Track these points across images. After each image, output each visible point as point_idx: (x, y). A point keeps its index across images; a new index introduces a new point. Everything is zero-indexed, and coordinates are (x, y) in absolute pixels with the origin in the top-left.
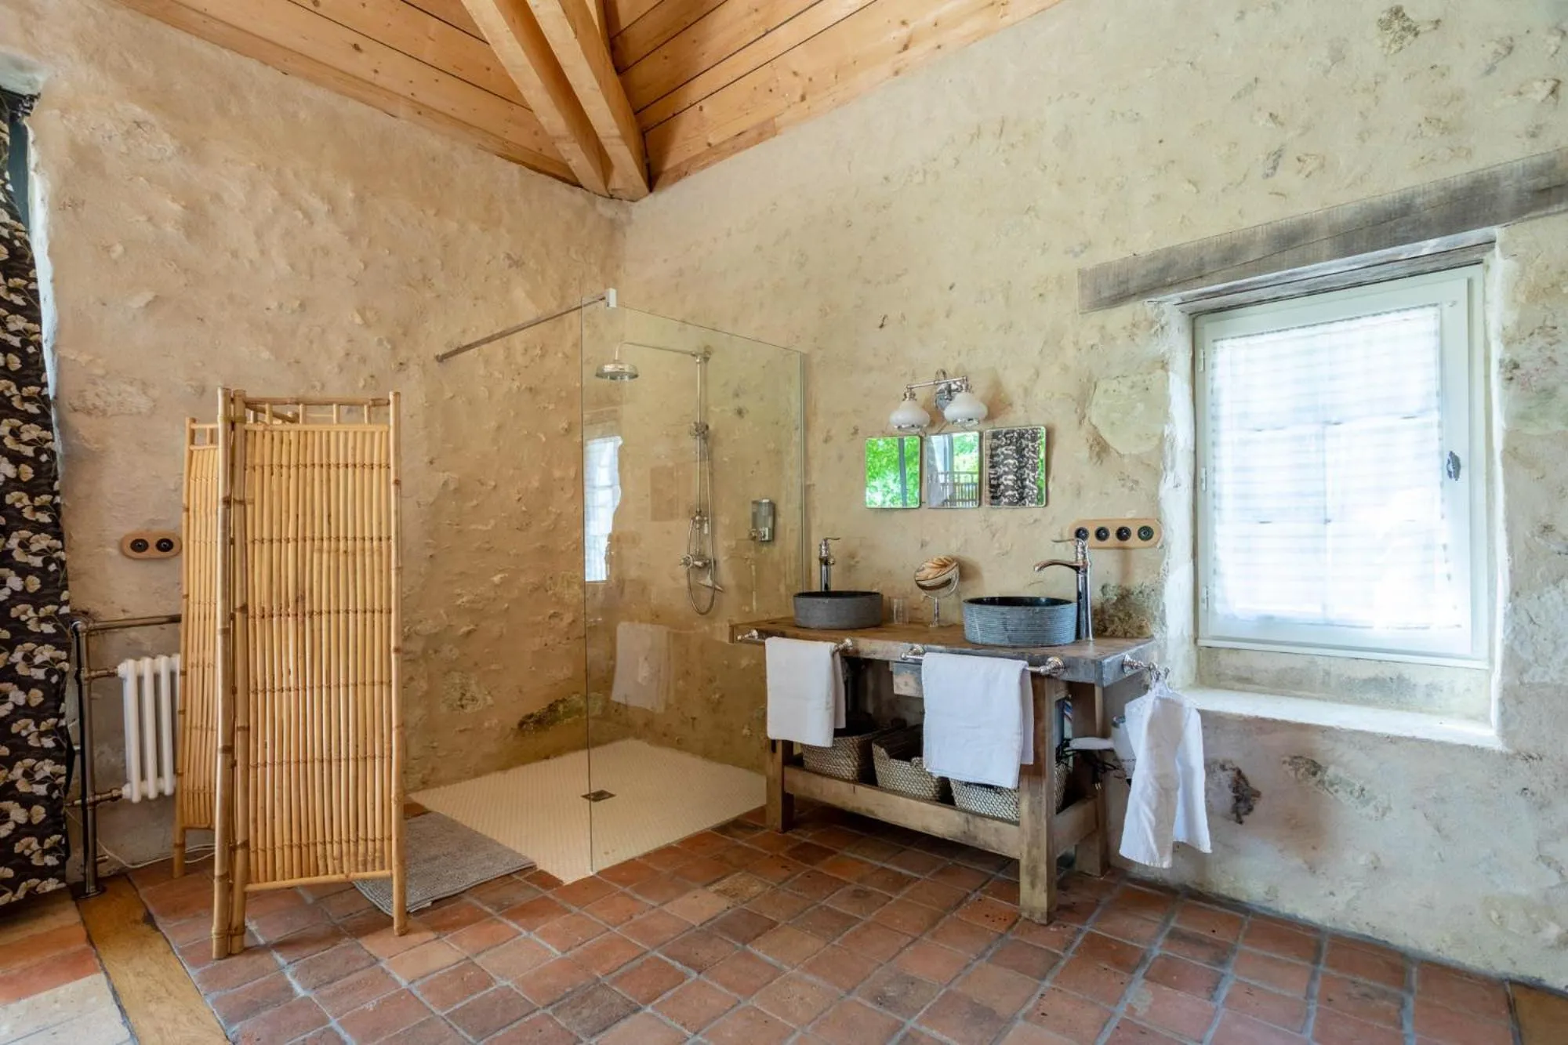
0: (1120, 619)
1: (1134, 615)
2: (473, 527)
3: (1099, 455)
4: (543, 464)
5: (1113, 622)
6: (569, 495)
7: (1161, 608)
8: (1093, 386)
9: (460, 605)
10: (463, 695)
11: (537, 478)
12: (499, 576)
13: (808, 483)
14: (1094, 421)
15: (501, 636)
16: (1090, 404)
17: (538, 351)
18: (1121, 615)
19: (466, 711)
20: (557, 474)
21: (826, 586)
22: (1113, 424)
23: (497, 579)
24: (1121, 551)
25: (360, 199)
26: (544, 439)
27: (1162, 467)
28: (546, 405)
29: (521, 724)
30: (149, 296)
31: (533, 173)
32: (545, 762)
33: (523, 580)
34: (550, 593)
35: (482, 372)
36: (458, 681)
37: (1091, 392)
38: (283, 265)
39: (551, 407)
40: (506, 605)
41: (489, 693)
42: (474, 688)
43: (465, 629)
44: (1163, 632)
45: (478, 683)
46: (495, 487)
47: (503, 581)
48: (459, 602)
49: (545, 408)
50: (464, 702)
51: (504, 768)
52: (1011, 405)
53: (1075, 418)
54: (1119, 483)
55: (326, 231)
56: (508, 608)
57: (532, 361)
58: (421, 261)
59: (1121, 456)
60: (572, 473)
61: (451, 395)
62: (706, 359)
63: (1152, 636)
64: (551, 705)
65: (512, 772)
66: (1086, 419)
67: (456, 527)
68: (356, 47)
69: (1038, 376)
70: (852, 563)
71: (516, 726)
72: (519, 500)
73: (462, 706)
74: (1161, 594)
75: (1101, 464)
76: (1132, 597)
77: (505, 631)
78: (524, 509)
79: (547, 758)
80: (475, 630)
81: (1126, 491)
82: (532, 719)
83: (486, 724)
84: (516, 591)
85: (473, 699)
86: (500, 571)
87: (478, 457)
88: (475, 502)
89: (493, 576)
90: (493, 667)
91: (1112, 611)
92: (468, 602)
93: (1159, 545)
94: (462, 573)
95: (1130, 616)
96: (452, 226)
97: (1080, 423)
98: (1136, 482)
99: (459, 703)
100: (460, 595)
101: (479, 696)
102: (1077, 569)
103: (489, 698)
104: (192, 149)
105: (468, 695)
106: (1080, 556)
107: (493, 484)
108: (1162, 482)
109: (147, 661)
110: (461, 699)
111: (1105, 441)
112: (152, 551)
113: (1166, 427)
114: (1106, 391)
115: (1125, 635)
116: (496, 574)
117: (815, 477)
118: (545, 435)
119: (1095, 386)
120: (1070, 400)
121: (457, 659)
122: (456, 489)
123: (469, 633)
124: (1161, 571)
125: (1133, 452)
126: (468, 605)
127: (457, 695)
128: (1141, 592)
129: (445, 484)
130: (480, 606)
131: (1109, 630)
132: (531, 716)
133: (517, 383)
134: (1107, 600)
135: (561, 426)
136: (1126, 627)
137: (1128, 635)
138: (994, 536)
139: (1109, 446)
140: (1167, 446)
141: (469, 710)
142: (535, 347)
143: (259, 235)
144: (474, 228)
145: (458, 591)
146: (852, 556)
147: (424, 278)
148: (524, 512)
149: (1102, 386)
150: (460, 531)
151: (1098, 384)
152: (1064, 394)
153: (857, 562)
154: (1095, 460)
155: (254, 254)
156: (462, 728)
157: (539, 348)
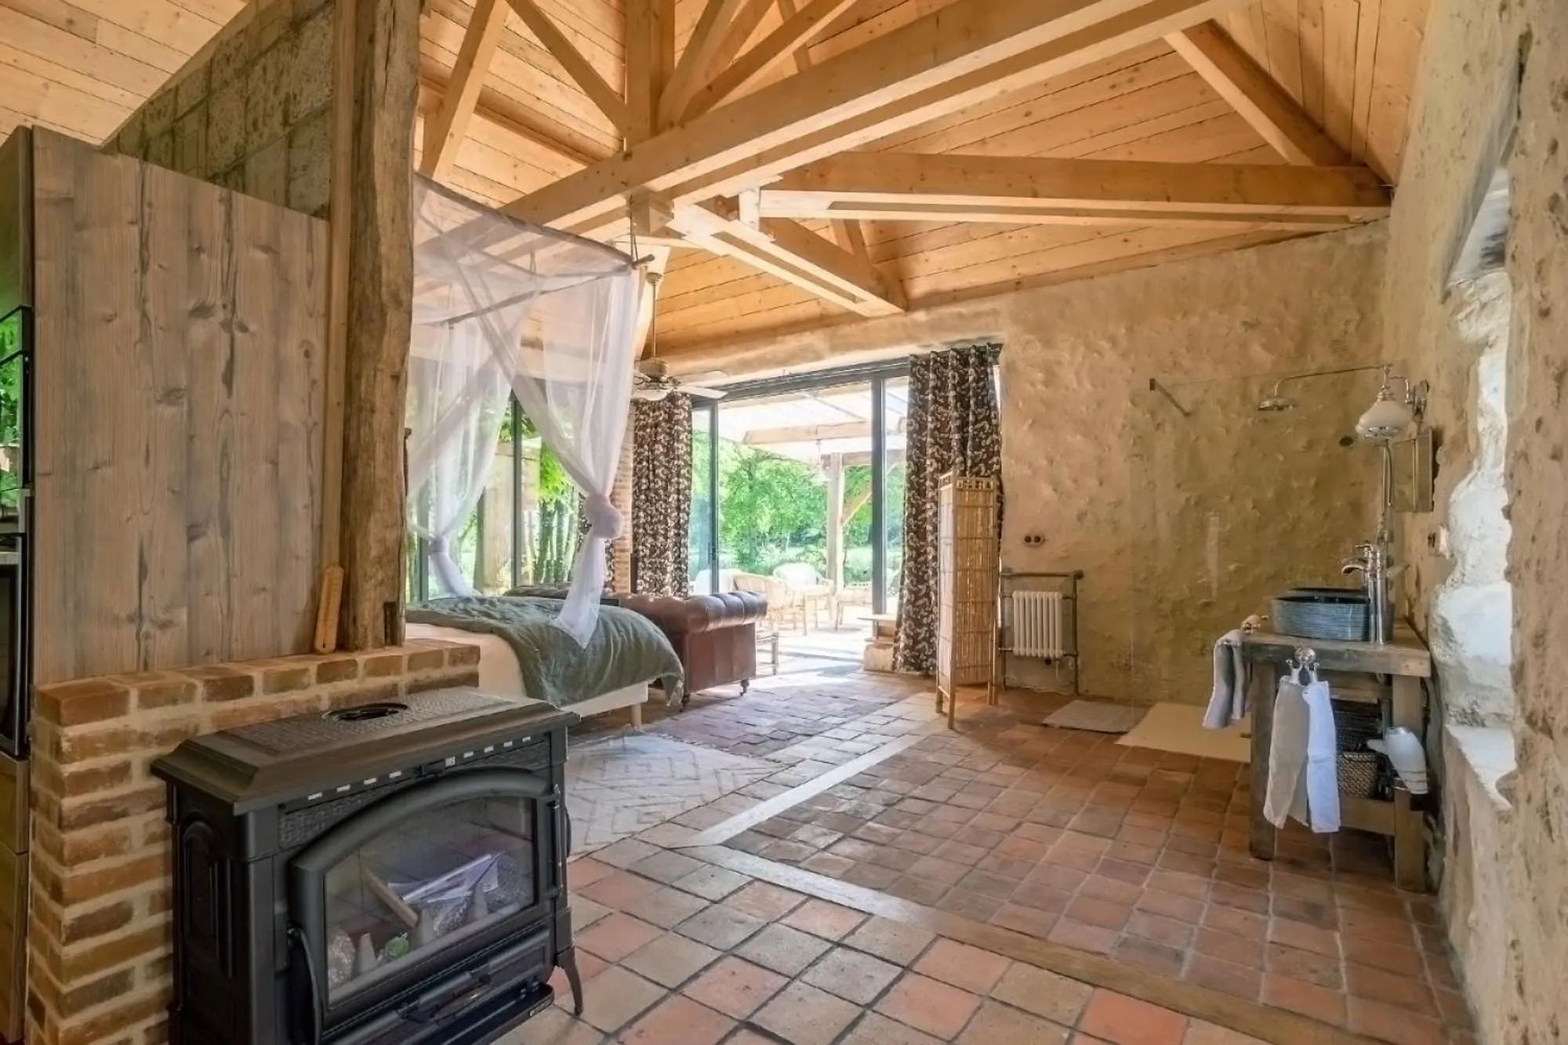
10: (1204, 647)
15: (1237, 610)
25: (1130, 330)
30: (1030, 421)
31: (1271, 246)
36: (1200, 637)
38: (1088, 386)
40: (1241, 587)
46: (1231, 499)
47: (1238, 570)
55: (1111, 357)
58: (1171, 353)
68: (1126, 241)
77: (1241, 606)
84: (1252, 578)
96: (1195, 320)
104: (1048, 343)
109: (1032, 593)
112: (1033, 543)
121: (1199, 621)
122: (1196, 503)
123: (1209, 604)
127: (1199, 646)
129: (1188, 500)
143: (1077, 374)
144: (1213, 314)
147: (1175, 364)
155: (1075, 385)
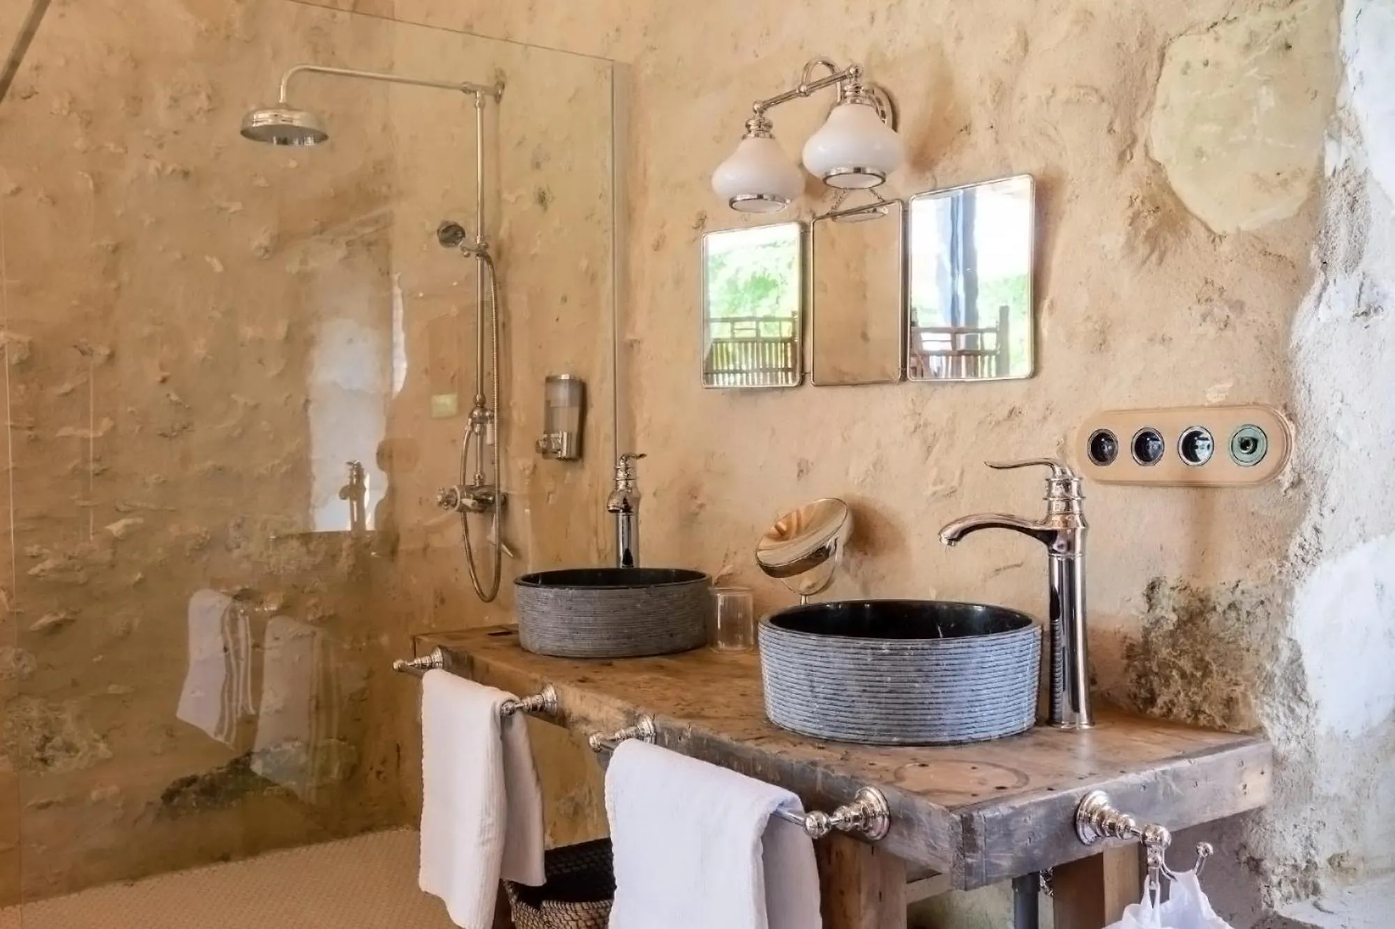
0: (1183, 675)
1: (1214, 667)
2: (63, 432)
3: (1153, 238)
4: (217, 315)
5: (1167, 681)
6: (272, 372)
7: (1285, 655)
8: (1155, 56)
9: (37, 576)
10: (47, 739)
11: (202, 341)
12: (123, 522)
13: (630, 337)
14: (1157, 155)
15: (128, 633)
16: (1150, 104)
17: (202, 101)
18: (1186, 664)
19: (51, 769)
20: (248, 332)
21: (628, 558)
22: (1200, 153)
23: (116, 528)
24: (1193, 492)
26: (218, 268)
27: (1315, 261)
28: (224, 204)
29: (169, 796)
32: (222, 866)
33: (174, 530)
34: (236, 553)
35: (79, 144)
36: (35, 714)
37: (1151, 74)
39: (236, 206)
40: (139, 576)
41: (104, 737)
42: (70, 727)
43: (46, 620)
44: (1297, 719)
45: (79, 718)
46: (111, 357)
47: (130, 533)
48: (35, 570)
49: (221, 209)
50: (49, 753)
51: (135, 873)
52: (967, 128)
53: (1108, 148)
54: (1198, 310)
56: (141, 581)
57: (191, 119)
59: (1215, 238)
60: (281, 330)
61: (13, 186)
62: (498, 98)
63: (1260, 729)
64: (237, 761)
65: (146, 884)
66: (1138, 151)
67: (28, 433)
69: (1026, 49)
70: (693, 508)
71: (158, 799)
72: (164, 381)
73: (44, 761)
74: (1284, 615)
75: (1161, 260)
76: (1214, 618)
77: (136, 622)
78: (174, 397)
79: (226, 858)
80: (73, 621)
81: (1210, 329)
82: (195, 787)
83: (94, 795)
84: (160, 551)
85: (69, 748)
86: (126, 513)
87: (75, 302)
88: (67, 387)
89: (108, 523)
90: (112, 689)
91: (1164, 652)
92: (57, 570)
93: (1286, 478)
94: (41, 518)
95: (1207, 672)
97: (1121, 156)
98: (1239, 306)
99: (37, 755)
100: (36, 558)
101: (83, 744)
102: (1048, 537)
103: (102, 746)
105: (57, 740)
106: (1058, 506)
107: (105, 351)
108: (1308, 303)
110: (41, 749)
111: (1179, 202)
113: (1331, 147)
114: (1186, 69)
115: (1195, 723)
116: (115, 520)
117: (641, 326)
118: (222, 261)
119: (1162, 57)
120: (1094, 99)
121: (32, 674)
122: (21, 363)
123: (56, 627)
124: (1293, 549)
125: (1243, 227)
126: (54, 576)
127: (36, 739)
128: (1232, 606)
130: (81, 577)
131: (1160, 702)
132: (192, 781)
133: (153, 165)
134: (1157, 622)
135: (255, 243)
136: (1198, 699)
137: (1203, 720)
138: (929, 449)
139: (1184, 209)
140: (1335, 202)
141: (58, 766)
142: (197, 93)
145: (34, 550)
146: (693, 493)
148: (177, 404)
149: (1179, 52)
150: (36, 439)
151: (1170, 52)
152: (1079, 86)
153: (701, 506)
154: (1143, 250)
156: (44, 801)
157: (203, 96)
